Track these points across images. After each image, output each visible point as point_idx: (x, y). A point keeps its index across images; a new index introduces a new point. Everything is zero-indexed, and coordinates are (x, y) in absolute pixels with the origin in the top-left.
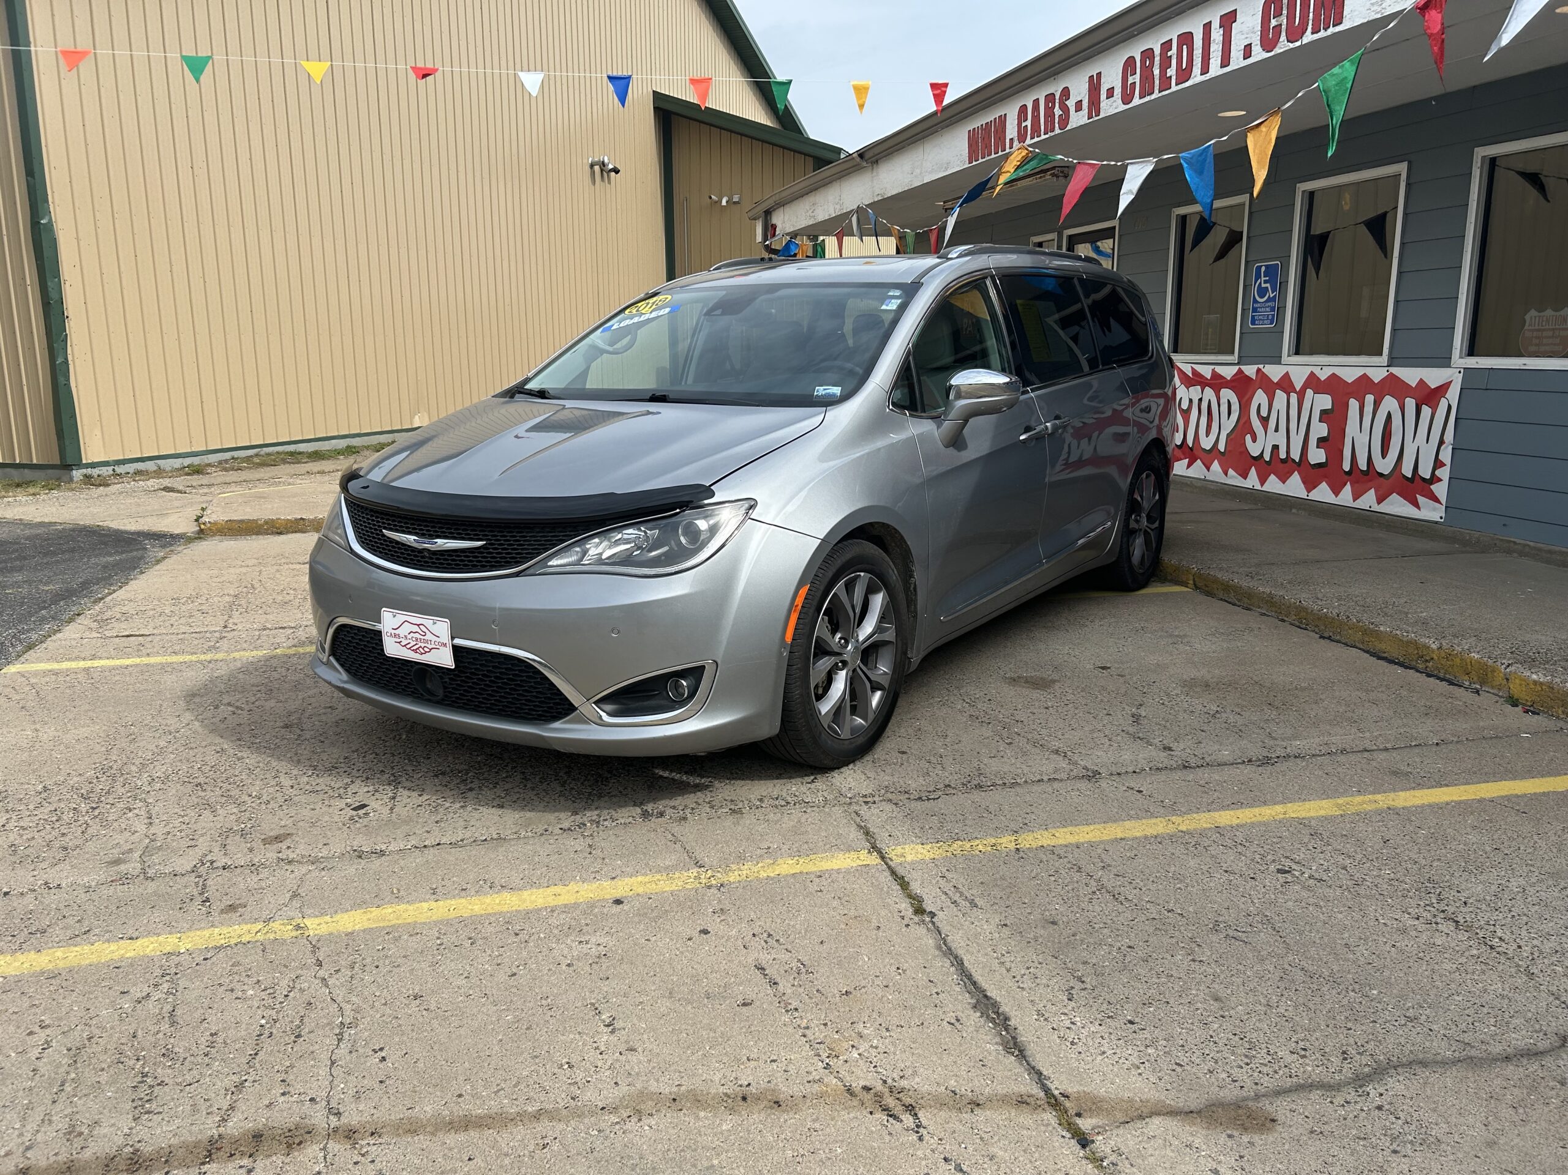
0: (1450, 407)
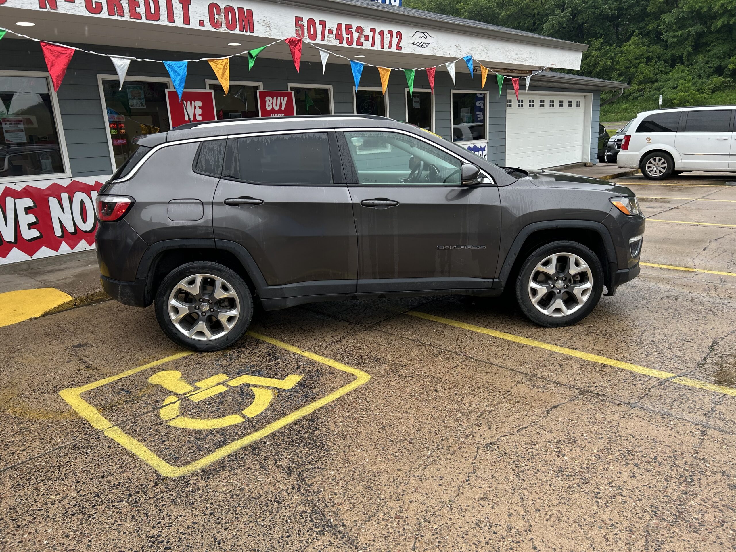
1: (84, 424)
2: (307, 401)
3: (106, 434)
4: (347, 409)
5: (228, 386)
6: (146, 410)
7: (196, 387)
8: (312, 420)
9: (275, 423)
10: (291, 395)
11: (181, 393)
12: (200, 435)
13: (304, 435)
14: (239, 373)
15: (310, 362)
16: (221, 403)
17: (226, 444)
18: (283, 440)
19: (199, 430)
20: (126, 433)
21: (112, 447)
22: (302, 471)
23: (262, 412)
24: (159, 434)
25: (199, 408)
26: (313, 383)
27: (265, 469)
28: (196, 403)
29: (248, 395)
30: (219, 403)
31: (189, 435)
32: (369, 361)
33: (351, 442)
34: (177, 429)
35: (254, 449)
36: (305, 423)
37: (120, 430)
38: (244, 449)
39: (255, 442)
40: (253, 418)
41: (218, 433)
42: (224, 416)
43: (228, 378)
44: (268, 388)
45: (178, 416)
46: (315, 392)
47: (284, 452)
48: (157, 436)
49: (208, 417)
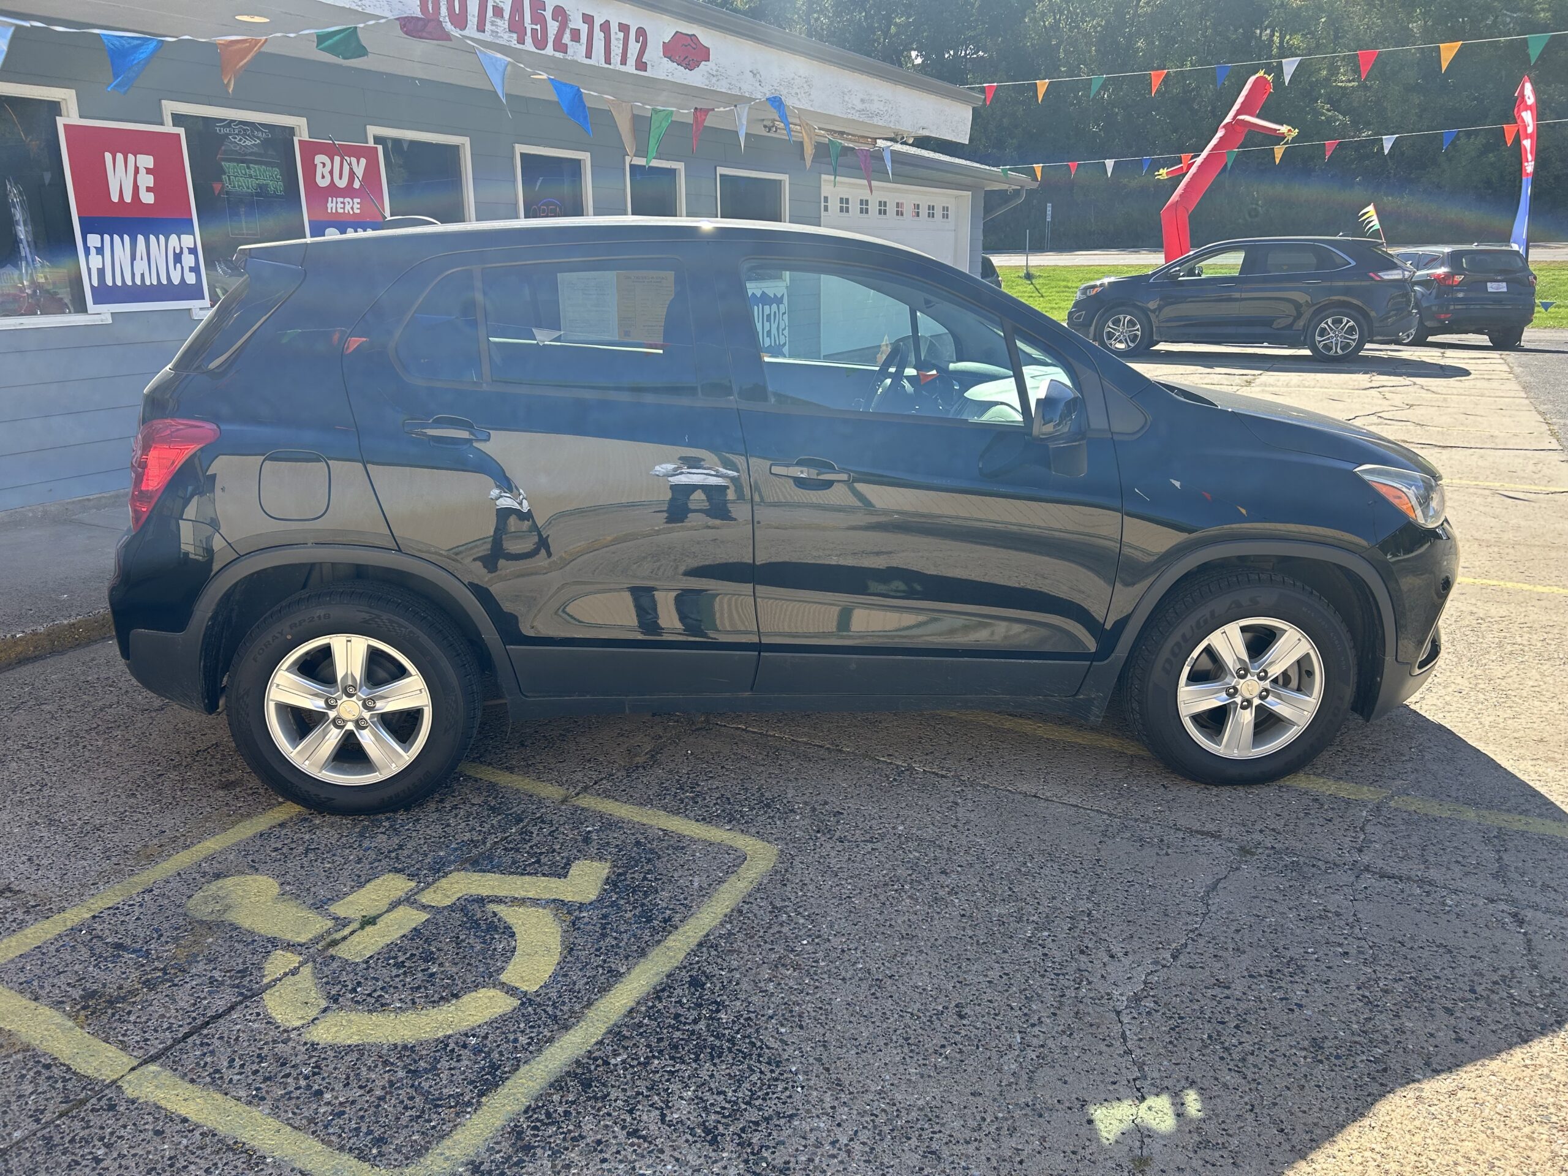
1: (48, 1067)
2: (654, 931)
3: (129, 1092)
4: (766, 942)
5: (424, 907)
6: (220, 1004)
7: (336, 919)
8: (695, 983)
9: (603, 1001)
10: (605, 917)
11: (303, 939)
12: (415, 1062)
13: (696, 1028)
14: (439, 869)
15: (609, 824)
16: (429, 958)
17: (504, 1080)
18: (648, 1046)
19: (405, 1047)
20: (192, 1081)
21: (168, 1131)
22: (743, 1130)
23: (555, 975)
24: (294, 1073)
25: (377, 980)
26: (645, 878)
27: (645, 1138)
28: (357, 964)
29: (492, 927)
30: (426, 961)
31: (386, 1063)
32: (752, 809)
33: (822, 1031)
34: (341, 1051)
35: (586, 1085)
36: (679, 991)
37: (169, 1073)
38: (558, 1085)
39: (578, 1062)
40: (537, 994)
41: (465, 1046)
42: (456, 996)
43: (413, 884)
44: (535, 902)
45: (325, 1010)
46: (665, 905)
47: (668, 1080)
48: (290, 1080)
49: (414, 1003)
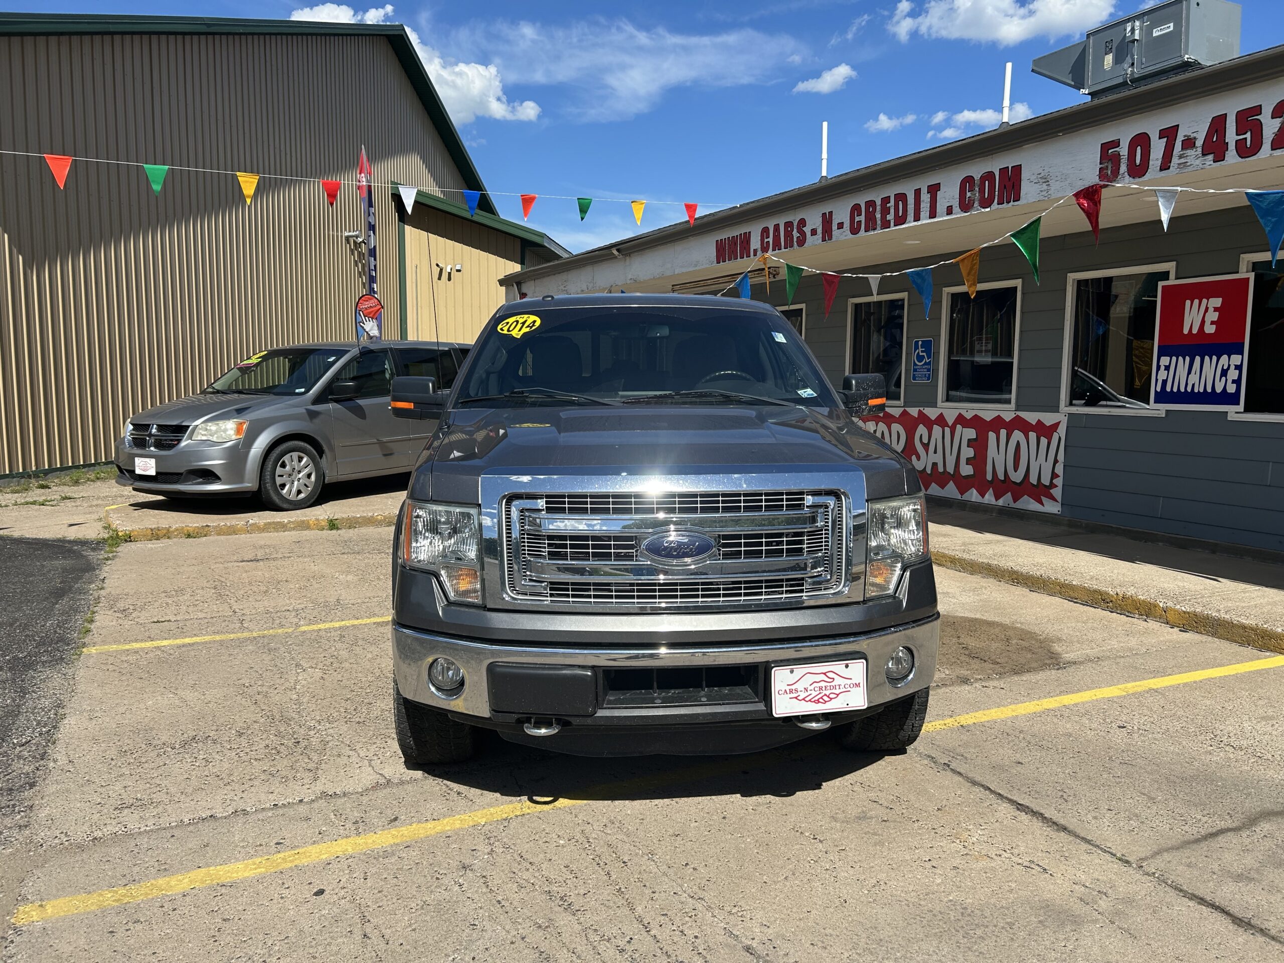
0: (1060, 438)
